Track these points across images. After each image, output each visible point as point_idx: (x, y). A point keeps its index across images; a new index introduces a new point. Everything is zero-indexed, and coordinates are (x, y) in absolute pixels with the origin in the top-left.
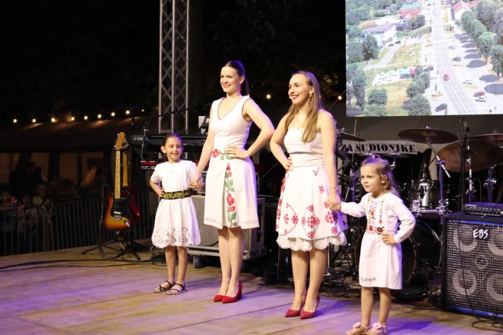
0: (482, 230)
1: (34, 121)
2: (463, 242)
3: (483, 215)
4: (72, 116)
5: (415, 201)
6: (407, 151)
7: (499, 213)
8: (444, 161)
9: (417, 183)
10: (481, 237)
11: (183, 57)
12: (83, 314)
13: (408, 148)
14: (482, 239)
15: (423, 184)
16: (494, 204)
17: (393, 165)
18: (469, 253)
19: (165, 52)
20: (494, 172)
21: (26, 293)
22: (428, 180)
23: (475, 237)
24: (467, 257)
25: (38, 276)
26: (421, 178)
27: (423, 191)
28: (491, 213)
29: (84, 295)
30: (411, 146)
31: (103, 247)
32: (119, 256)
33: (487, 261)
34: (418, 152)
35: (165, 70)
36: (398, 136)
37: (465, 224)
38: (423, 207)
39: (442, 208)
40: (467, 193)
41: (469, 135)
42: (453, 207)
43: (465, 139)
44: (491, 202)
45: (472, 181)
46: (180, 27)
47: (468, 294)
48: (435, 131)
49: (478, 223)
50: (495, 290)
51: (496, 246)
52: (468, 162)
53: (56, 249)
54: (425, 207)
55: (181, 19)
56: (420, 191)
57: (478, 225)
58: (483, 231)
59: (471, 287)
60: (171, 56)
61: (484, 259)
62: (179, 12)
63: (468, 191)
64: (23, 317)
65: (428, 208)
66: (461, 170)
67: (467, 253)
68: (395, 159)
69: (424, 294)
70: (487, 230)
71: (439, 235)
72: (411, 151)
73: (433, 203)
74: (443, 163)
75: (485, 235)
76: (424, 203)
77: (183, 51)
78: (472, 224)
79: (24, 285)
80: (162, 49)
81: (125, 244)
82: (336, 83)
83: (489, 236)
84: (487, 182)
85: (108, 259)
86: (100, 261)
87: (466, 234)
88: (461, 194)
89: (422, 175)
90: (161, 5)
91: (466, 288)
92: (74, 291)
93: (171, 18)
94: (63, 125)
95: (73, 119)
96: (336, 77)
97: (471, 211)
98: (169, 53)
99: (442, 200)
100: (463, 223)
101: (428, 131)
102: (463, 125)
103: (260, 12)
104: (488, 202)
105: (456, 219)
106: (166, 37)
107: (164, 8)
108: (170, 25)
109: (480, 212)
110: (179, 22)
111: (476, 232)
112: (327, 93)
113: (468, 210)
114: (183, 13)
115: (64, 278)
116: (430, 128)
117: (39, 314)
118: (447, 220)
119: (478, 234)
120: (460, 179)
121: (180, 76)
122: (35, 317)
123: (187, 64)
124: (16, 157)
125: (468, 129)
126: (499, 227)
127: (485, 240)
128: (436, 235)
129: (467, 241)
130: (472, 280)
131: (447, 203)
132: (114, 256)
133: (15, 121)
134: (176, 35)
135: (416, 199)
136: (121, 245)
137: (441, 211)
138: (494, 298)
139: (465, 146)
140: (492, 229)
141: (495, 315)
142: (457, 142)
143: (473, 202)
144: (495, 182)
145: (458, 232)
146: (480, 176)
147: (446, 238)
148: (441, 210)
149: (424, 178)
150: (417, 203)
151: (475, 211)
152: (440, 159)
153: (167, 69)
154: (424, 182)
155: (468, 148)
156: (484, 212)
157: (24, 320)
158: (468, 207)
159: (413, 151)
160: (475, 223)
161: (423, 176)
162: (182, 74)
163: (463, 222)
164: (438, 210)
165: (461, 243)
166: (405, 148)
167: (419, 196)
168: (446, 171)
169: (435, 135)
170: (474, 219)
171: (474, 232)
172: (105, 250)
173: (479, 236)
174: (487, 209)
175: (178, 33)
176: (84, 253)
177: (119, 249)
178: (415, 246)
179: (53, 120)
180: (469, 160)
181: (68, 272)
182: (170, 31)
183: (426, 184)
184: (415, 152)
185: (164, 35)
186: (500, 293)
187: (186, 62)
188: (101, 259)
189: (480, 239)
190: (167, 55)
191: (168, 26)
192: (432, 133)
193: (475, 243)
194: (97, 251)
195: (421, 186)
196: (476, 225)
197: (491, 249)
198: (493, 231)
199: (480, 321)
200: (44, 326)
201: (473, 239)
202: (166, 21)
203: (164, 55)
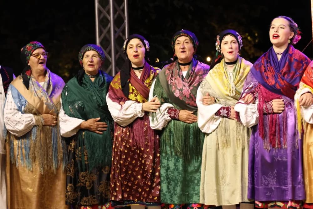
11: (121, 13)
19: (102, 9)
35: (102, 29)
60: (109, 12)
77: (121, 7)
80: (98, 6)
82: (257, 41)
96: (256, 35)
98: (107, 9)
121: (119, 36)
123: (126, 21)
153: (105, 29)
162: (121, 34)
190: (105, 12)
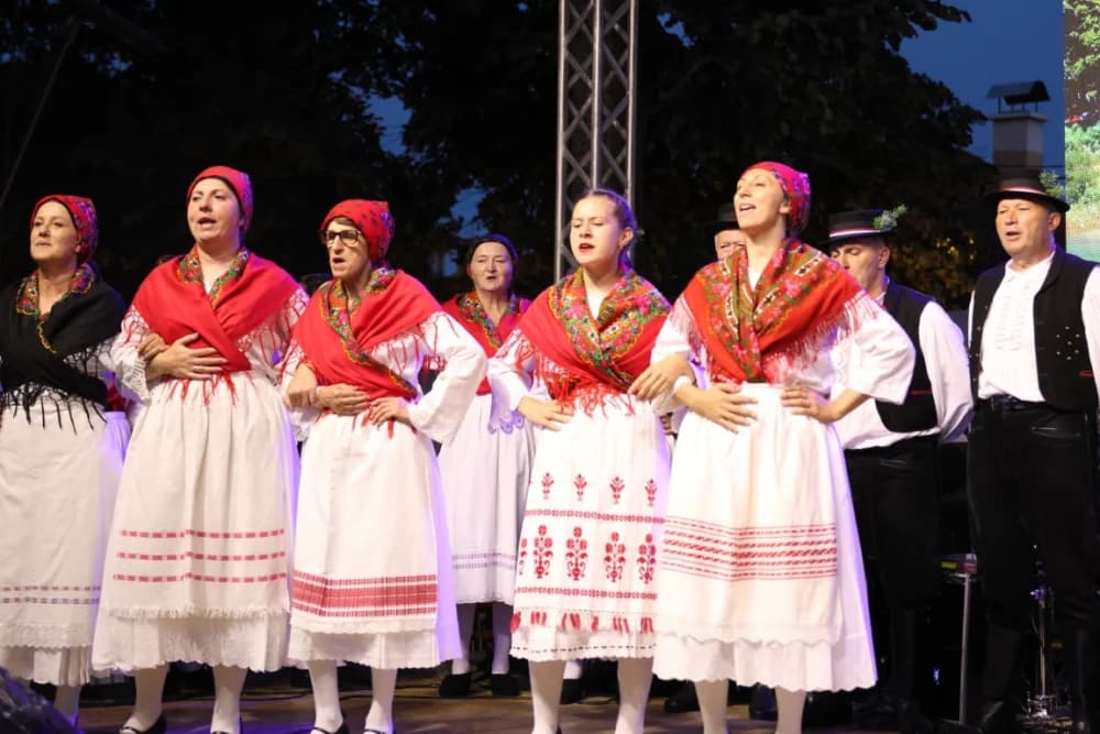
11: (619, 171)
19: (573, 161)
46: (613, 94)
55: (613, 72)
60: (588, 170)
62: (608, 51)
77: (619, 158)
80: (565, 153)
90: (563, 40)
93: (590, 72)
96: (972, 242)
98: (584, 163)
103: (793, 57)
106: (575, 122)
107: (570, 47)
108: (587, 91)
112: (948, 286)
114: (620, 58)
123: (629, 191)
134: (603, 118)
182: (585, 107)
185: (569, 118)
187: (627, 187)
190: (578, 168)
191: (578, 94)
202: (575, 79)
203: (568, 168)
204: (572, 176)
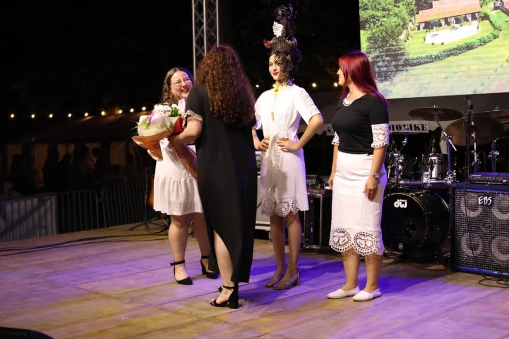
0: (486, 197)
1: (86, 114)
2: (469, 209)
3: (486, 184)
4: (120, 109)
5: (426, 173)
6: (419, 129)
7: (501, 182)
8: (451, 136)
9: (427, 156)
10: (485, 204)
12: (131, 282)
13: (420, 127)
14: (487, 205)
15: (433, 158)
16: (497, 174)
17: (405, 142)
18: (475, 218)
19: (198, 48)
20: (497, 145)
21: (82, 265)
22: (437, 154)
23: (480, 203)
24: (473, 222)
25: (91, 250)
26: (431, 152)
27: (433, 164)
28: (494, 181)
29: (132, 266)
30: (423, 125)
31: (149, 224)
32: (162, 231)
33: (492, 225)
34: (430, 131)
36: (408, 115)
37: (471, 192)
38: (433, 178)
39: (450, 179)
40: (472, 165)
41: (473, 113)
42: (460, 177)
43: (469, 116)
44: (495, 172)
45: (477, 154)
46: (211, 25)
47: (475, 255)
48: (441, 109)
49: (482, 191)
50: (499, 251)
51: (500, 211)
52: (473, 137)
53: (108, 226)
54: (435, 178)
55: (211, 17)
56: (429, 164)
57: (483, 193)
58: (488, 198)
59: (477, 249)
60: (203, 51)
61: (489, 223)
62: (209, 12)
63: (473, 163)
64: (78, 286)
65: (437, 179)
66: (467, 144)
67: (473, 218)
68: (406, 137)
69: (436, 257)
70: (490, 197)
71: (448, 204)
72: (423, 129)
73: (442, 174)
74: (450, 138)
75: (489, 201)
76: (434, 175)
78: (477, 192)
79: (80, 259)
80: (196, 45)
81: (168, 220)
83: (492, 202)
84: (491, 154)
85: (153, 234)
86: (146, 236)
87: (472, 201)
88: (467, 166)
89: (431, 149)
90: (193, 6)
91: (473, 250)
92: (124, 262)
93: (203, 17)
94: (112, 118)
95: (120, 112)
97: (476, 181)
98: (202, 48)
99: (449, 171)
100: (469, 192)
101: (436, 110)
102: (468, 103)
104: (492, 172)
105: (462, 188)
106: (199, 34)
107: (195, 8)
108: (202, 24)
109: (484, 181)
110: (210, 20)
111: (481, 199)
113: (474, 180)
114: (212, 12)
115: (114, 251)
116: (437, 107)
117: (93, 283)
118: (454, 189)
119: (483, 200)
120: (466, 153)
122: (89, 286)
124: (72, 148)
125: (472, 107)
126: (502, 194)
127: (489, 206)
128: (446, 204)
129: (473, 207)
130: (478, 242)
131: (455, 174)
132: (159, 231)
133: (70, 115)
134: (208, 32)
135: (427, 171)
136: (164, 221)
137: (449, 182)
138: (499, 258)
139: (469, 122)
140: (495, 195)
141: (500, 273)
142: (463, 118)
143: (478, 172)
144: (498, 154)
145: (465, 200)
146: (484, 149)
147: (454, 205)
148: (449, 180)
149: (433, 152)
150: (428, 175)
151: (480, 181)
152: (447, 134)
154: (434, 155)
155: (473, 123)
156: (488, 181)
157: (79, 289)
158: (473, 177)
159: (425, 129)
160: (480, 191)
161: (432, 151)
163: (468, 190)
164: (446, 180)
165: (467, 210)
166: (418, 127)
167: (429, 169)
168: (453, 145)
169: (442, 113)
170: (479, 188)
171: (479, 199)
172: (151, 226)
173: (483, 203)
174: (491, 178)
175: (209, 29)
176: (132, 229)
177: (163, 225)
178: (426, 213)
179: (103, 113)
180: (473, 135)
181: (118, 246)
182: (201, 29)
183: (435, 158)
184: (426, 130)
185: (196, 32)
186: (504, 254)
188: (147, 233)
189: (485, 206)
190: (200, 50)
191: (199, 24)
192: (440, 111)
193: (480, 210)
194: (143, 227)
195: (431, 160)
196: (481, 192)
197: (495, 214)
198: (496, 198)
199: (486, 279)
200: (97, 293)
201: (478, 205)
202: (198, 20)
203: (197, 51)
204: (199, 53)
